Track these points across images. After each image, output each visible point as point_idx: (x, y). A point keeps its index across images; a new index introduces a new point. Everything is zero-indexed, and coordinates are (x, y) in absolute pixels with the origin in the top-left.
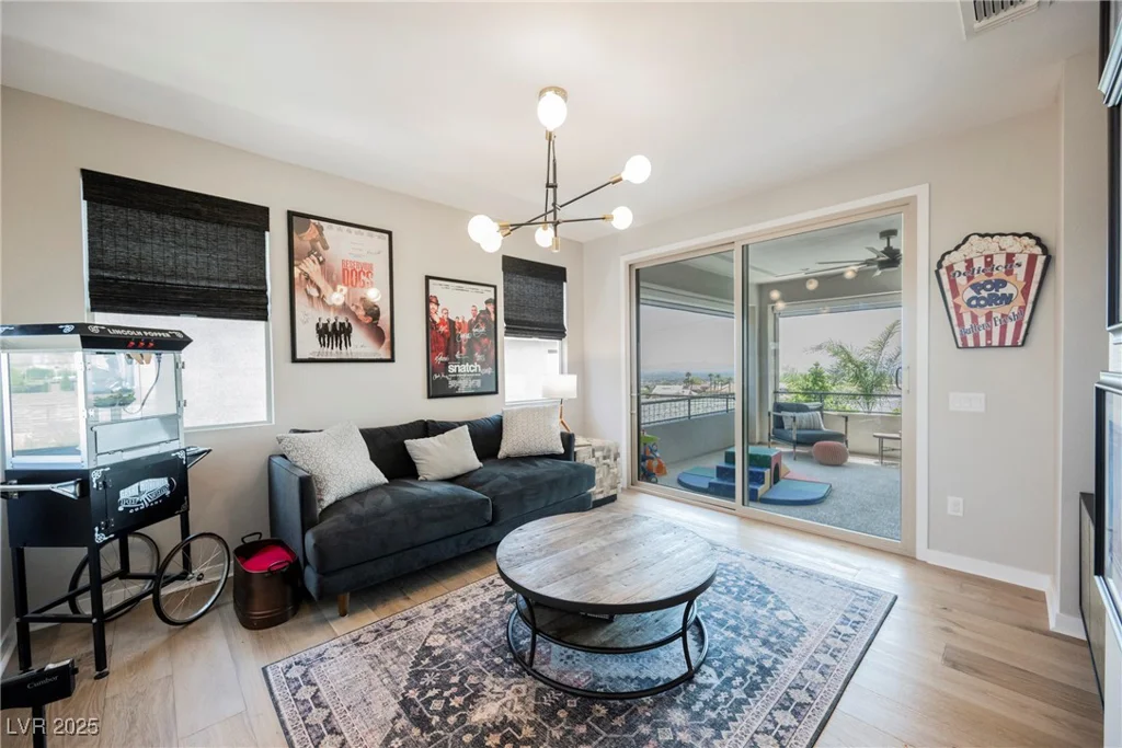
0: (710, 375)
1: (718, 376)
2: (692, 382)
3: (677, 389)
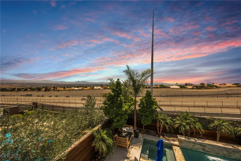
1: (108, 85)
2: (103, 86)
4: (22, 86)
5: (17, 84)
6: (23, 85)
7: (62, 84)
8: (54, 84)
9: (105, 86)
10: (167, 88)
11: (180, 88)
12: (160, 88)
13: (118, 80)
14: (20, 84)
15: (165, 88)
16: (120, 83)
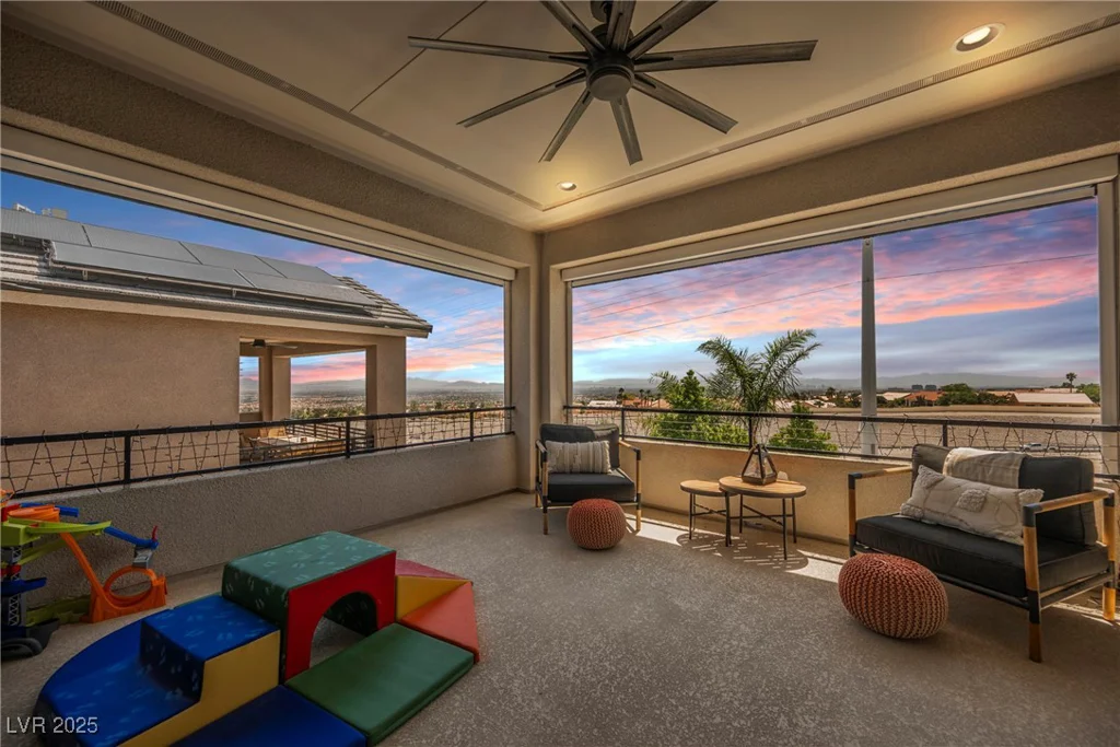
0: (641, 391)
1: (649, 392)
2: (625, 398)
3: (613, 403)
4: (338, 402)
5: (323, 395)
6: (339, 399)
7: (461, 392)
8: (433, 393)
9: (638, 400)
10: (996, 404)
11: (1090, 402)
12: (945, 402)
13: (690, 373)
14: (332, 394)
15: (980, 403)
16: (696, 383)
